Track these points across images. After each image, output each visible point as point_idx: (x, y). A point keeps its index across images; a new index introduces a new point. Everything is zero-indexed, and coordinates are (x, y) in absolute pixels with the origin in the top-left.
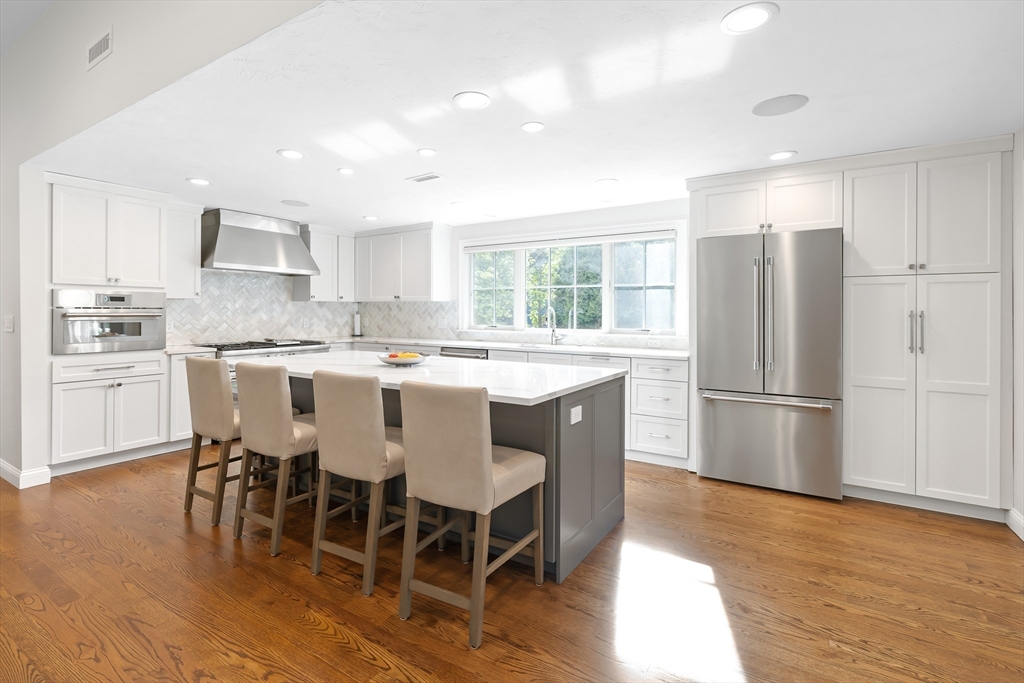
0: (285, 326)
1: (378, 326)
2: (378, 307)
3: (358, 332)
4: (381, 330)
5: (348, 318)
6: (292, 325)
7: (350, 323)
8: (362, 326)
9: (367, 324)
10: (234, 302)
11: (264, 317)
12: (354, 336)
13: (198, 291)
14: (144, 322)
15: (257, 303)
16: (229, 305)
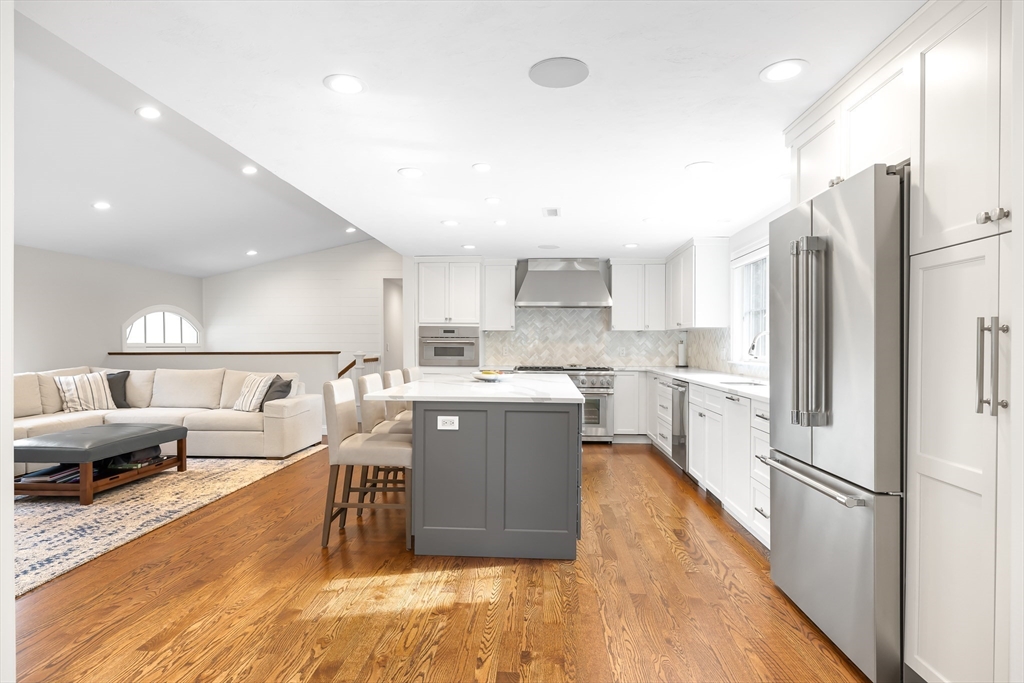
0: (601, 354)
3: (682, 362)
5: (674, 348)
6: (608, 353)
7: (675, 352)
9: (692, 352)
10: (554, 333)
11: (581, 345)
12: (677, 367)
13: (514, 325)
14: (466, 347)
15: (574, 333)
16: (550, 335)
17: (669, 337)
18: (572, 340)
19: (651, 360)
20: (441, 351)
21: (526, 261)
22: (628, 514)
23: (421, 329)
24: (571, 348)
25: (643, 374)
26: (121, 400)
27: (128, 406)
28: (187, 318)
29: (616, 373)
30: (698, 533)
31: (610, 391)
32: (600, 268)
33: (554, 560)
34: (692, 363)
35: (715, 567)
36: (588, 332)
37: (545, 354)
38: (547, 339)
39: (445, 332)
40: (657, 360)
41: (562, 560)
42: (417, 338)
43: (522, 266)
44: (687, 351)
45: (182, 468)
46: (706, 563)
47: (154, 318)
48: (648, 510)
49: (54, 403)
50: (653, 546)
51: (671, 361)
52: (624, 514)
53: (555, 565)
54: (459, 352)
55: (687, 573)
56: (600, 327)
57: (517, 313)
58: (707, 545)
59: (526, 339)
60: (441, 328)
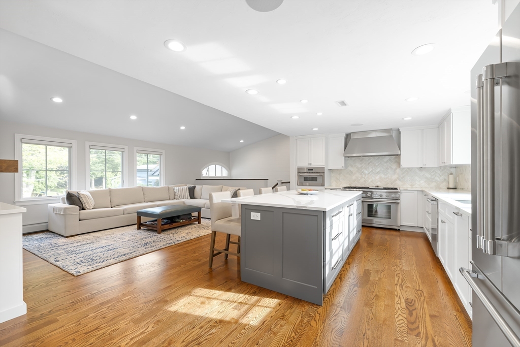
0: (395, 180)
3: (452, 186)
6: (400, 180)
7: (446, 180)
10: (366, 169)
11: (383, 176)
12: (448, 188)
13: (343, 165)
14: (318, 177)
15: (379, 169)
17: (442, 171)
18: (378, 173)
19: (427, 185)
20: (306, 179)
21: (350, 134)
22: (380, 279)
23: (298, 169)
24: (377, 177)
25: (420, 192)
26: (192, 196)
27: (194, 198)
28: (224, 167)
29: (402, 191)
30: (425, 306)
31: (398, 201)
32: (394, 134)
33: (308, 303)
34: (459, 187)
35: (423, 342)
36: (387, 168)
38: (363, 172)
39: (309, 170)
41: (313, 304)
42: (296, 173)
43: (348, 137)
44: (455, 179)
45: (199, 223)
46: (418, 335)
47: (212, 167)
48: (397, 279)
49: (172, 196)
50: (383, 308)
51: (444, 185)
52: (377, 279)
53: (306, 307)
54: (314, 179)
55: (396, 339)
56: (394, 166)
57: (345, 160)
58: (428, 318)
59: (352, 173)
60: (307, 168)
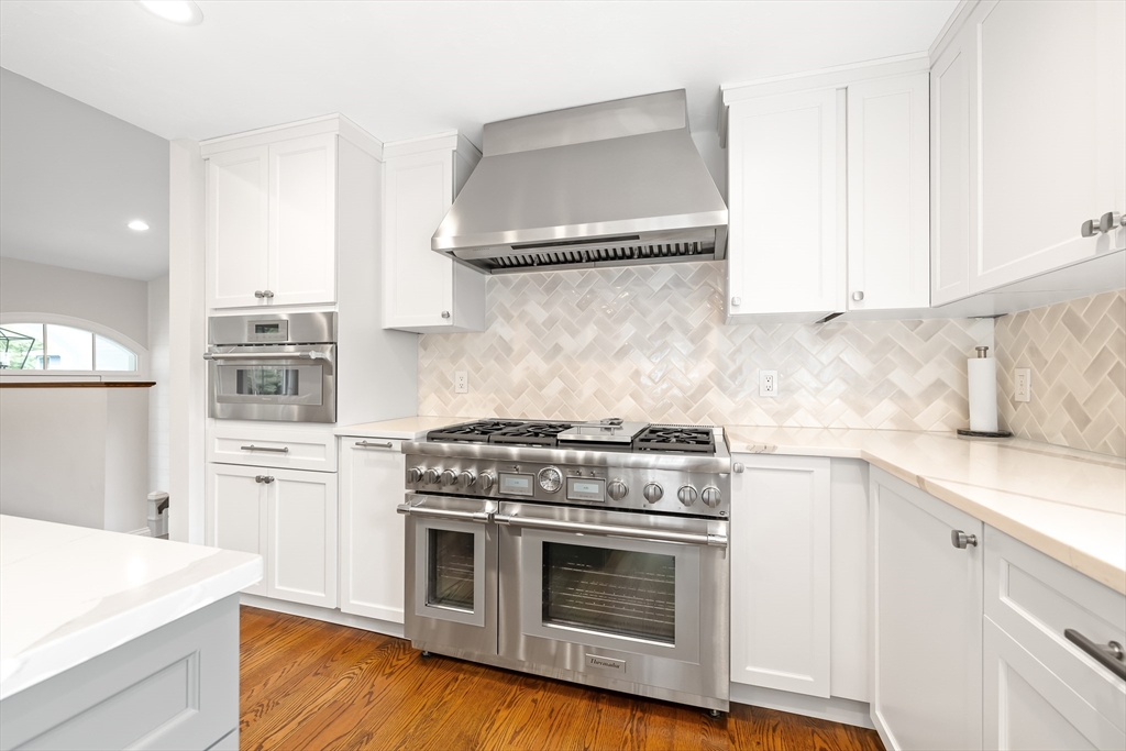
0: (702, 389)
1: (1070, 404)
2: (1073, 323)
3: (982, 420)
4: (1084, 421)
5: (949, 373)
6: (723, 389)
7: (954, 386)
8: (1004, 398)
9: (1022, 387)
10: (574, 333)
11: (647, 367)
12: (966, 433)
15: (627, 331)
16: (566, 341)
17: (927, 336)
18: (623, 352)
19: (862, 410)
24: (619, 374)
25: (854, 469)
29: (746, 462)
36: (666, 328)
37: (554, 387)
38: (557, 349)
39: (259, 330)
40: (885, 410)
44: (1001, 381)
51: (937, 415)
56: (697, 315)
59: (508, 349)
60: (251, 320)
